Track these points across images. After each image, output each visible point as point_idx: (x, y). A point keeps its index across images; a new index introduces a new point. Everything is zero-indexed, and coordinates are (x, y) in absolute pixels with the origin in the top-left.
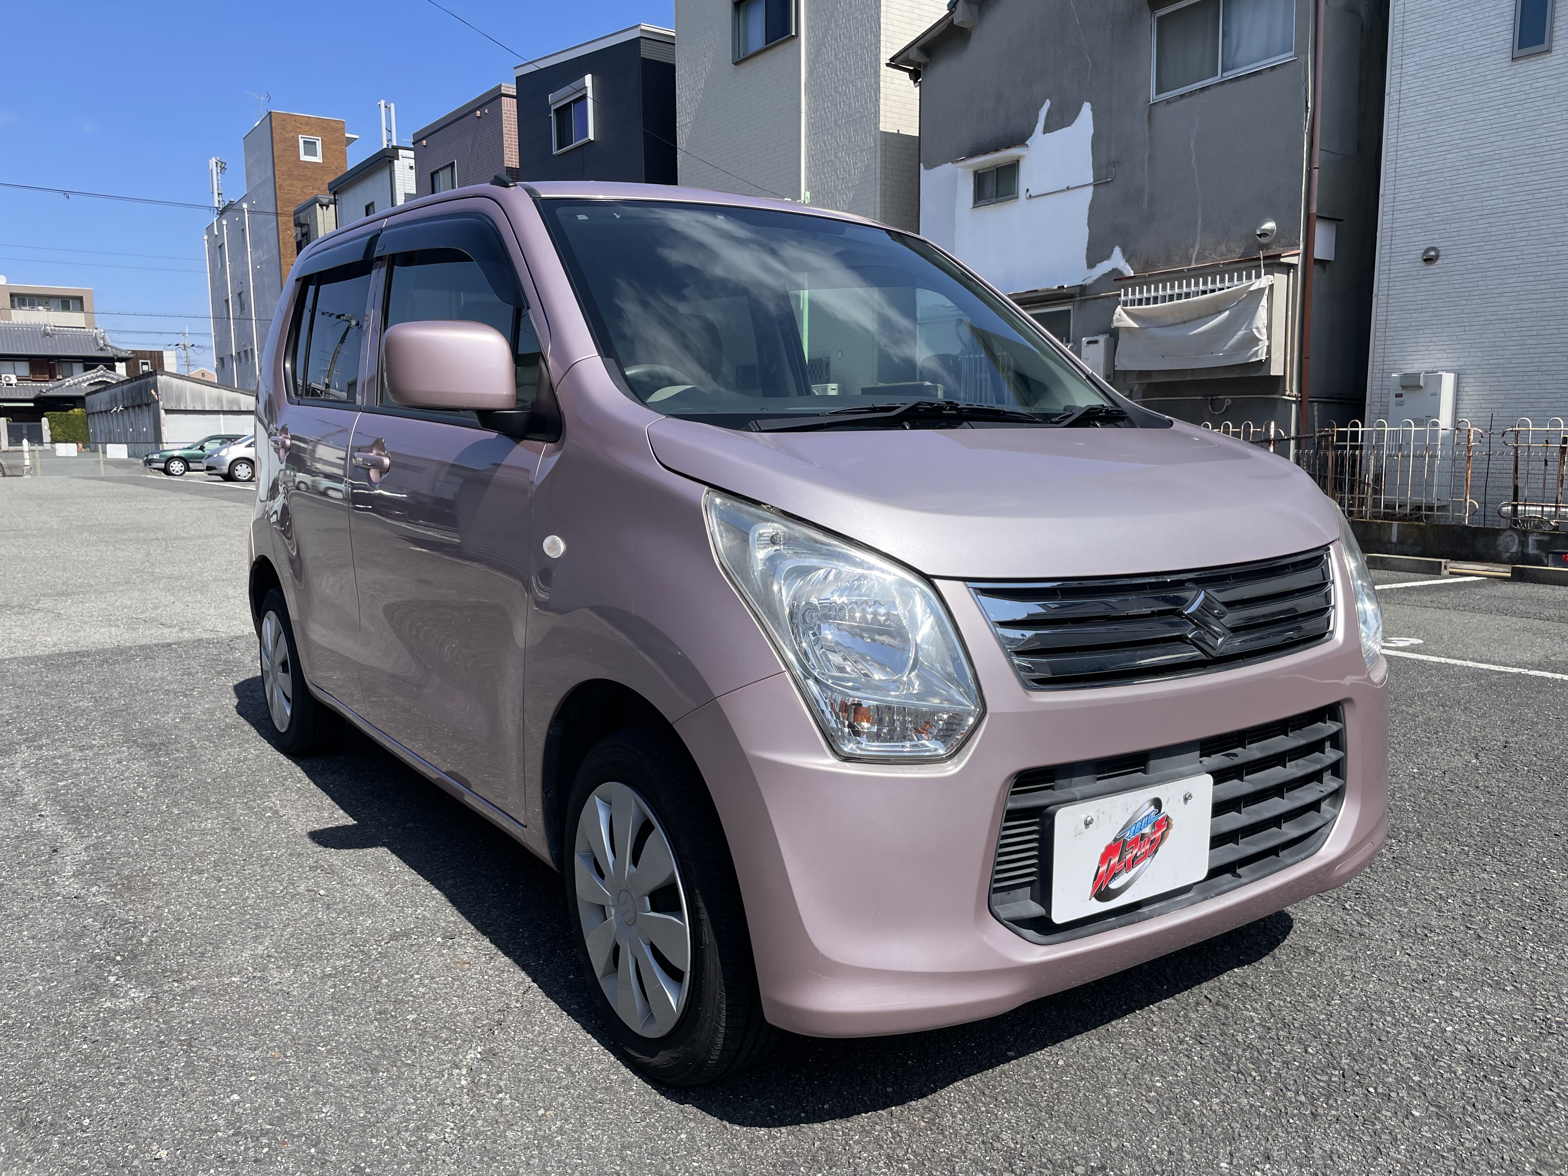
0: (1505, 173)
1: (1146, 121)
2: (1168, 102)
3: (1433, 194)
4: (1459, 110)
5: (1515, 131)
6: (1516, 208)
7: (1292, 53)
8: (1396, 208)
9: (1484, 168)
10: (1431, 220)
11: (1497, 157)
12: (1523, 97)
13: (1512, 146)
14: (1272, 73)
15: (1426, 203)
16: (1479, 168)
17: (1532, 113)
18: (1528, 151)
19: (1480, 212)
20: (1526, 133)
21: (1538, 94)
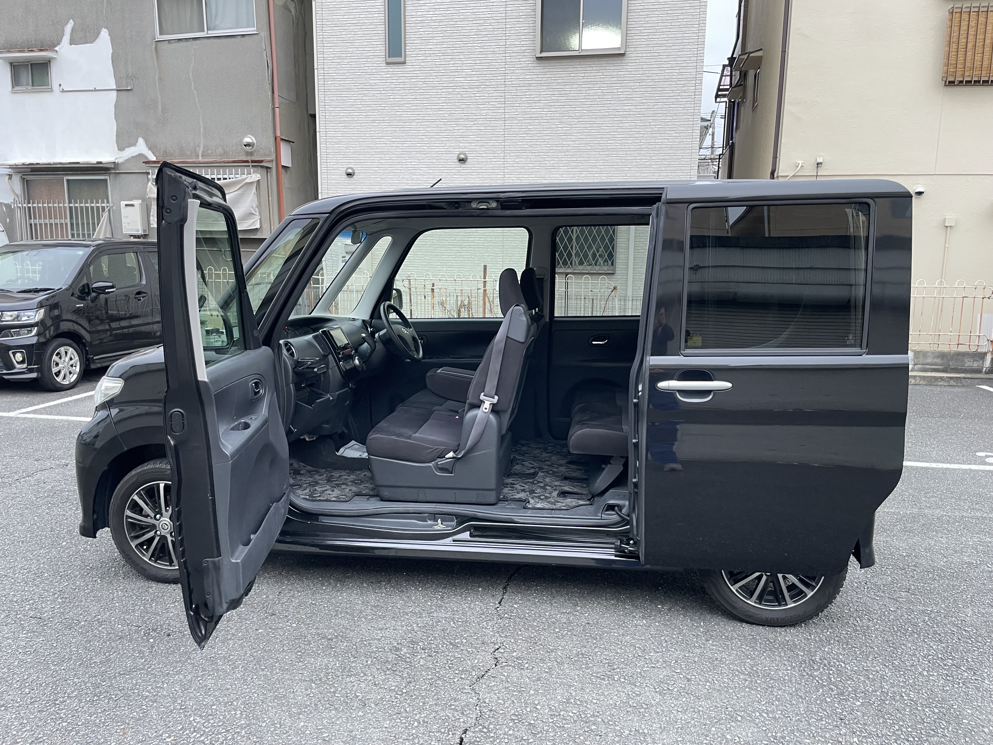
0: (387, 129)
1: (154, 52)
2: (169, 41)
3: (348, 135)
4: (359, 87)
5: (390, 105)
6: (394, 151)
7: (255, 29)
8: (327, 140)
9: (375, 124)
10: (348, 151)
11: (381, 119)
12: (393, 86)
13: (389, 114)
14: (243, 39)
15: (344, 140)
16: (372, 124)
17: (398, 97)
18: (398, 119)
19: (374, 150)
20: (396, 108)
21: (401, 86)
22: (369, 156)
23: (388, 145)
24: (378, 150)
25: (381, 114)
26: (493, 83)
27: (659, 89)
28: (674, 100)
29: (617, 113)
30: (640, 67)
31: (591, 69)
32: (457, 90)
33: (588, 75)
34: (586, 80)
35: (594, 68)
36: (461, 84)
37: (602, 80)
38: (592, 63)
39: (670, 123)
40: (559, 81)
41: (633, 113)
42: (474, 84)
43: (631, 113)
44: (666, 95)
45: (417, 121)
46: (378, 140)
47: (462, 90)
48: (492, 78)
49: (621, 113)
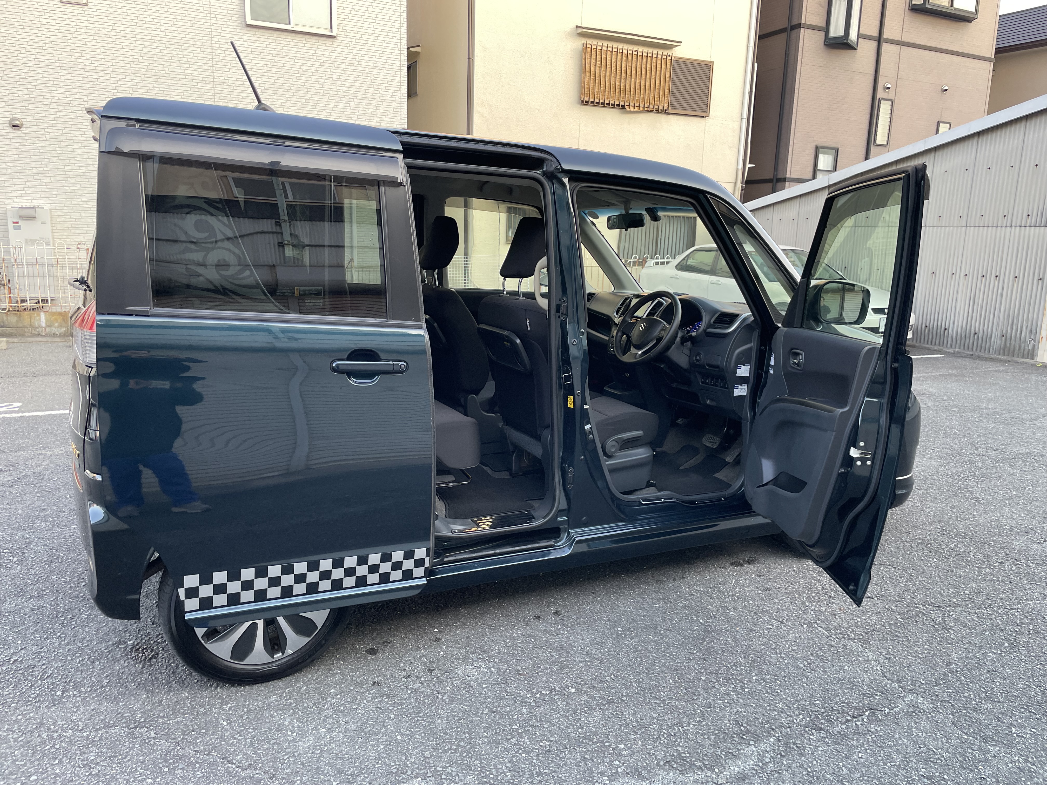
0: (66, 77)
3: (11, 79)
9: (49, 70)
12: (72, 29)
15: (6, 85)
16: (45, 70)
17: (80, 42)
18: (80, 67)
19: (50, 100)
20: (76, 54)
21: (83, 30)
22: (42, 106)
23: (68, 96)
24: (54, 101)
25: (57, 59)
26: (198, 43)
27: (369, 75)
28: (383, 87)
29: (331, 92)
30: (351, 51)
31: (303, 45)
32: (156, 44)
33: (300, 50)
34: (299, 55)
35: (306, 45)
36: (159, 39)
37: (315, 58)
38: (304, 39)
39: (381, 108)
40: (271, 52)
41: (347, 94)
42: (175, 41)
43: (345, 94)
44: (376, 81)
45: (106, 72)
46: (54, 89)
47: (160, 45)
48: (197, 37)
49: (336, 93)
